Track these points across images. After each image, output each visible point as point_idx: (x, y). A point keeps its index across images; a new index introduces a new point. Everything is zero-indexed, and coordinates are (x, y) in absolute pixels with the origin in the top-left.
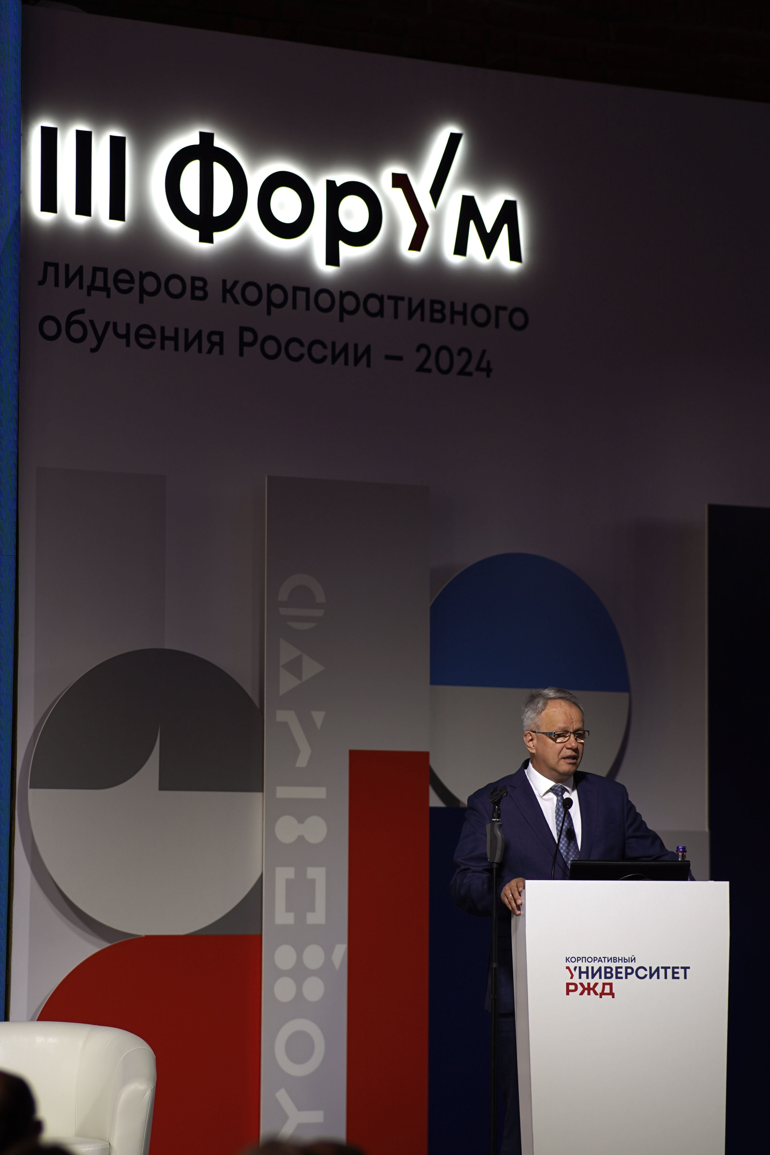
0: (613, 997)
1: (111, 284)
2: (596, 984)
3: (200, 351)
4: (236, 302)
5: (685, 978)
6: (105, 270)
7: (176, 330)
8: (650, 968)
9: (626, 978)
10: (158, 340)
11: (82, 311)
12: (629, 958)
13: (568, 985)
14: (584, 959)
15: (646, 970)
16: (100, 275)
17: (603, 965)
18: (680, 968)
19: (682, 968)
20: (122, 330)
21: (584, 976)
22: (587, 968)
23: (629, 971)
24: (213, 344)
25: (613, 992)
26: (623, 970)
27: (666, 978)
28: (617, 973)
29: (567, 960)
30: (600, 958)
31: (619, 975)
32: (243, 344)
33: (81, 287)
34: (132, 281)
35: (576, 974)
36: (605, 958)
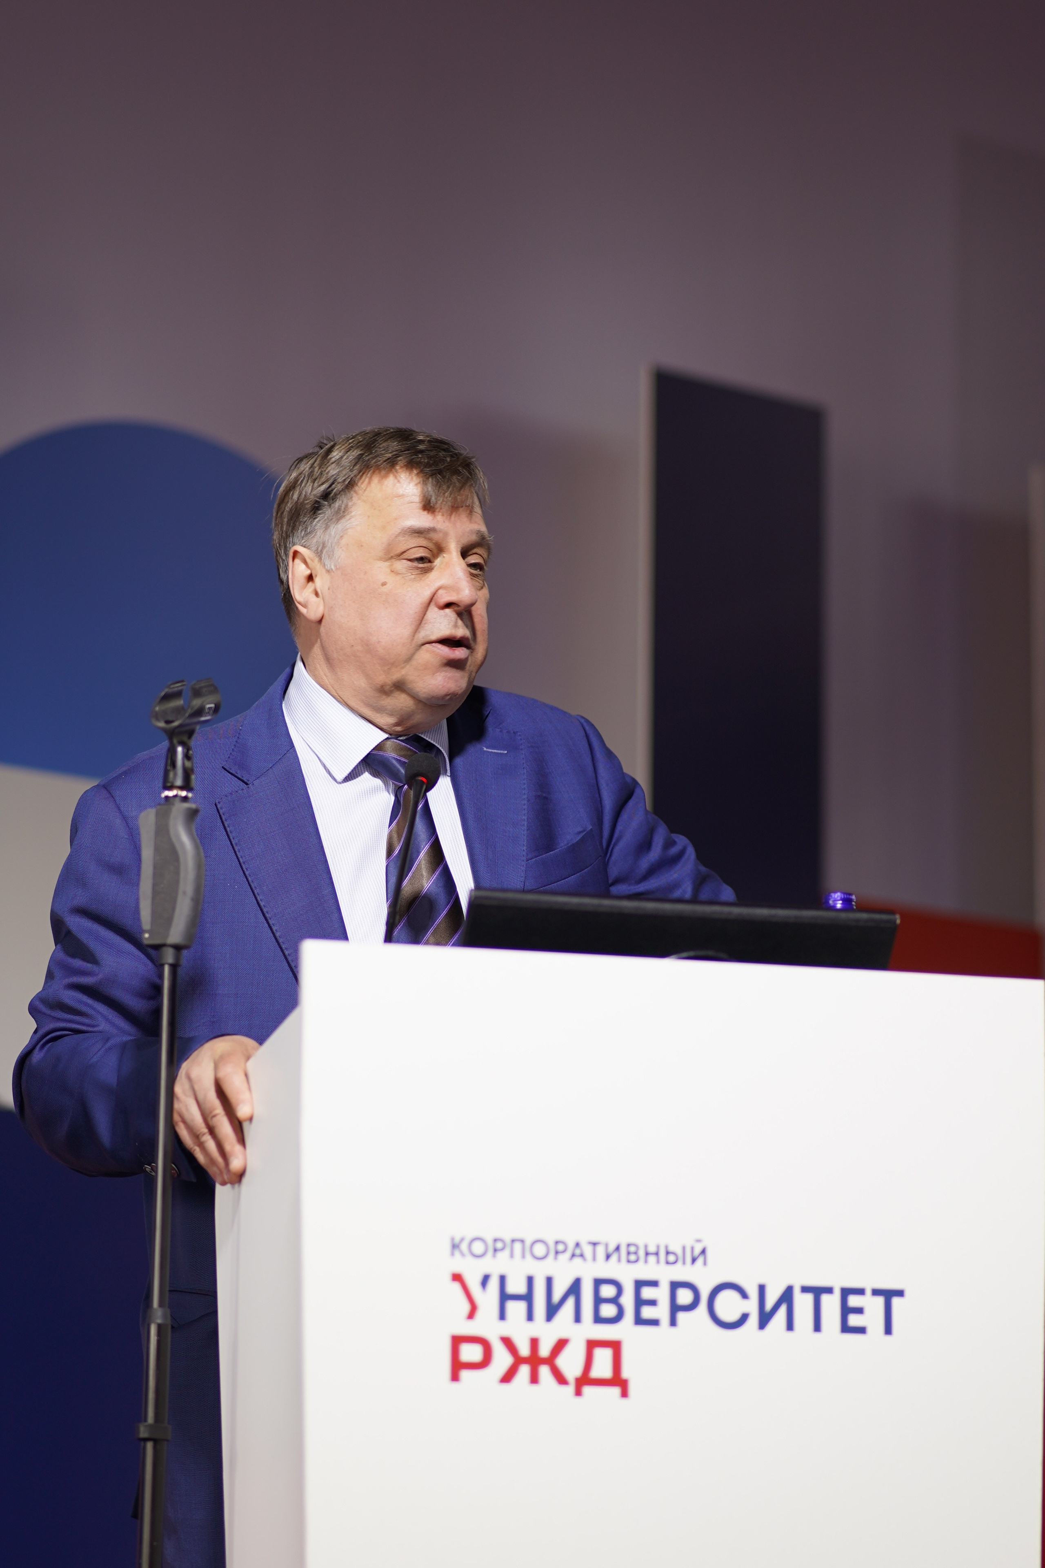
0: (625, 1394)
2: (561, 1345)
5: (888, 1330)
8: (762, 1289)
9: (673, 1322)
12: (684, 1248)
13: (457, 1341)
14: (518, 1246)
15: (744, 1295)
17: (588, 1272)
18: (868, 1292)
19: (876, 1292)
21: (517, 1309)
22: (530, 1280)
23: (684, 1297)
25: (625, 1374)
26: (662, 1294)
27: (817, 1327)
28: (640, 1303)
29: (455, 1246)
30: (577, 1245)
31: (647, 1312)
35: (488, 1300)
36: (595, 1243)
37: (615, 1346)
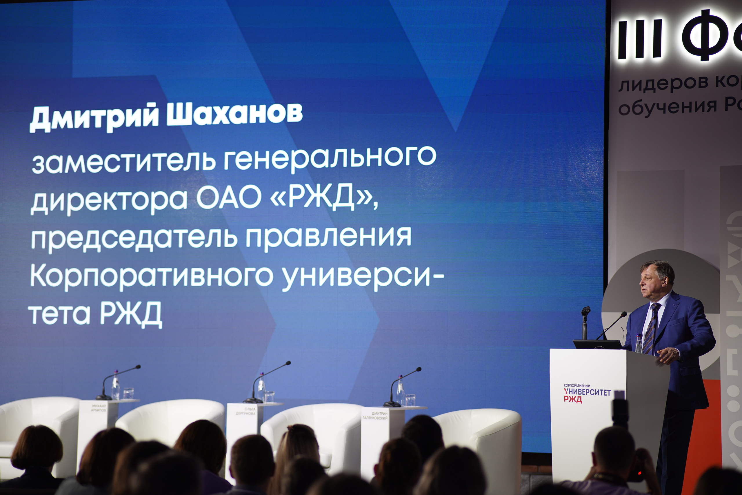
0: (582, 403)
1: (656, 86)
2: (575, 397)
3: (703, 111)
4: (724, 85)
5: (609, 395)
6: (653, 81)
7: (691, 103)
8: (596, 390)
9: (587, 394)
10: (680, 109)
11: (641, 100)
12: (587, 385)
13: (565, 397)
14: (571, 385)
15: (594, 391)
16: (650, 83)
17: (578, 388)
19: (608, 390)
20: (661, 106)
21: (571, 393)
22: (572, 389)
23: (588, 391)
24: (711, 107)
25: (582, 401)
26: (585, 391)
27: (601, 395)
28: (583, 392)
29: (565, 385)
31: (584, 393)
32: (727, 105)
33: (640, 89)
34: (667, 83)
35: (568, 392)
36: (578, 385)
37: (581, 397)
